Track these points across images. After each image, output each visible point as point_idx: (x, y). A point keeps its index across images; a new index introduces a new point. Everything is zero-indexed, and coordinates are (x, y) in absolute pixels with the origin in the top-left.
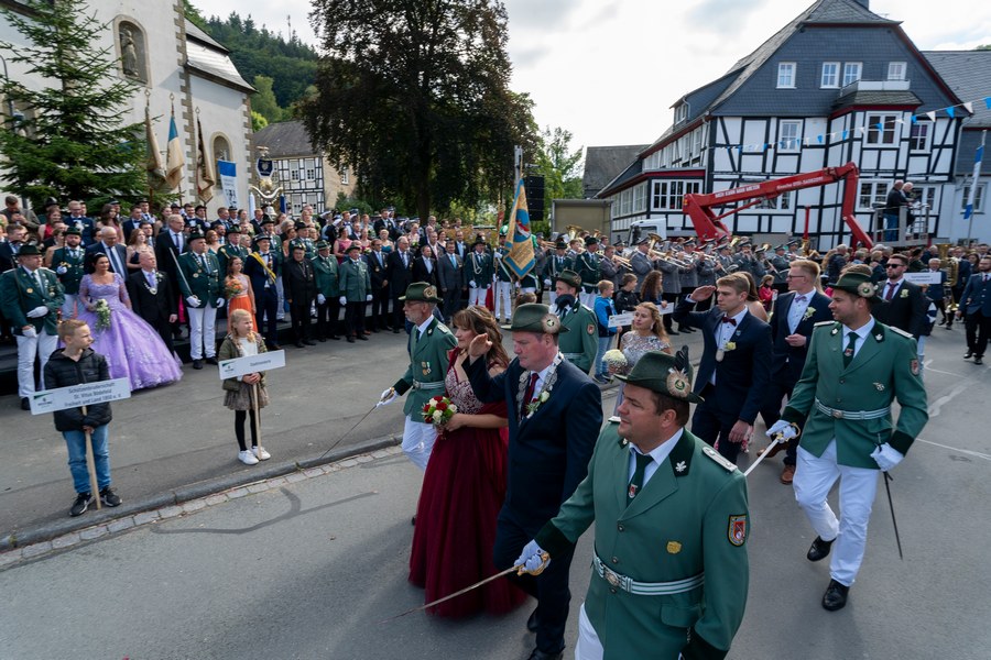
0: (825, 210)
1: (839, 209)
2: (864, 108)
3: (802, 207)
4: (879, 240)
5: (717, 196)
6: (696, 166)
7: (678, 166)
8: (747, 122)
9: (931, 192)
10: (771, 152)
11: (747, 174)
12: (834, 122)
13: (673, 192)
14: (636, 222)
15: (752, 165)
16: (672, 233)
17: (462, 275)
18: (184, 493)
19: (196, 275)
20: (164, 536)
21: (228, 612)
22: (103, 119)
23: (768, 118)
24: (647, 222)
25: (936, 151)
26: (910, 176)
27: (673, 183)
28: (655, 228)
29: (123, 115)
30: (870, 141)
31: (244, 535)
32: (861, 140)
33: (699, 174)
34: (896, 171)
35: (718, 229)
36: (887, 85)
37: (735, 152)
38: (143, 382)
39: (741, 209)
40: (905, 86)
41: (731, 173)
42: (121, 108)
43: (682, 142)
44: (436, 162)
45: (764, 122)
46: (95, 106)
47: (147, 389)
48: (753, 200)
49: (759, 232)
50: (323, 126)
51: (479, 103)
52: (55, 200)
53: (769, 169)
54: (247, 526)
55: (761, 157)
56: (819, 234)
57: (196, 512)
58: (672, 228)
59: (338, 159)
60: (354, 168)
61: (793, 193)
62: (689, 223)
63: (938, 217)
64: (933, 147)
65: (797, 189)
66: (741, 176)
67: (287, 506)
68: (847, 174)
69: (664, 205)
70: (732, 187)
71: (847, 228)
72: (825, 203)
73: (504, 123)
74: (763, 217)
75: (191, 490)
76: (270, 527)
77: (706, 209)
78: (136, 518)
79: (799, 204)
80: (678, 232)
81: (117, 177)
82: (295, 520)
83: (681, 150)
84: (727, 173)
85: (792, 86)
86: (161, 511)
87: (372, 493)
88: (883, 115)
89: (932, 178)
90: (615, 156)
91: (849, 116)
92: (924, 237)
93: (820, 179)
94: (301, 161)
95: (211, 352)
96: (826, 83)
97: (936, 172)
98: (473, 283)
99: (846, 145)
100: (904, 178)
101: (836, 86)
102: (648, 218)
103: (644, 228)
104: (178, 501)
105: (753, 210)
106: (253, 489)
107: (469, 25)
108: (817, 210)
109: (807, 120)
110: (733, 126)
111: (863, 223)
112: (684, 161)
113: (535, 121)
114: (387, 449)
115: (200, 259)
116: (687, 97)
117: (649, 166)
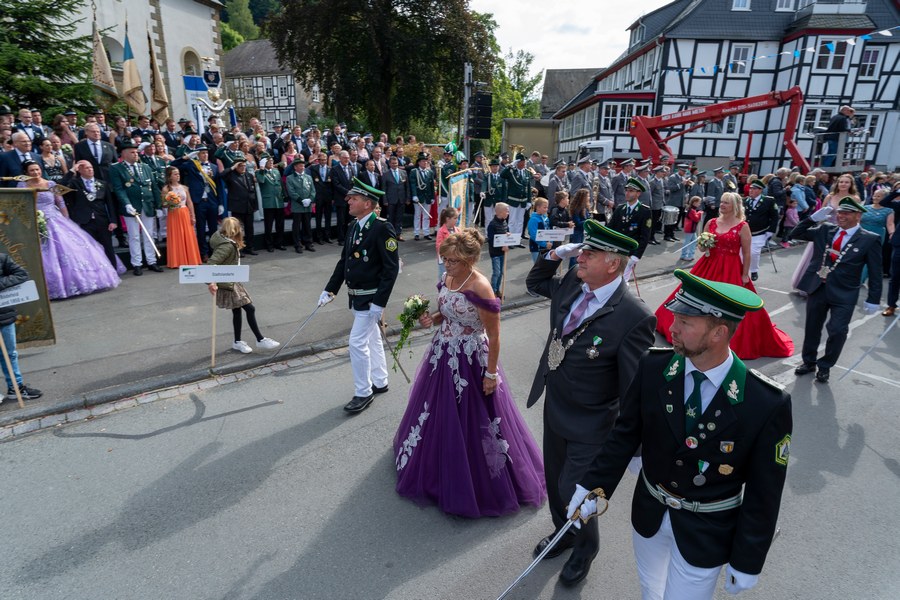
0: (768, 135)
1: (782, 134)
2: (817, 32)
3: (746, 132)
4: (816, 165)
5: (663, 119)
6: (647, 89)
7: (631, 89)
8: (700, 45)
9: (875, 119)
10: (721, 76)
11: (696, 98)
12: (786, 46)
13: (623, 114)
14: (584, 143)
15: (701, 88)
16: (618, 155)
17: (406, 190)
18: (93, 397)
19: (128, 185)
20: (64, 439)
21: (103, 520)
22: (57, 28)
23: (720, 42)
24: (594, 143)
25: (884, 78)
26: (856, 102)
27: (624, 107)
28: (601, 149)
29: (77, 25)
30: (819, 66)
31: (141, 441)
32: (810, 65)
33: (649, 97)
34: (842, 97)
35: (664, 153)
36: (844, 9)
37: (686, 75)
38: (79, 290)
39: (687, 132)
40: (860, 9)
41: (680, 97)
42: (74, 17)
43: (635, 65)
44: (397, 80)
45: (717, 46)
46: (48, 14)
47: (82, 295)
48: (700, 123)
49: (703, 155)
50: (288, 43)
51: (439, 22)
52: (8, 108)
53: (717, 93)
54: (147, 432)
55: (711, 81)
56: (761, 159)
57: (102, 417)
58: (620, 150)
59: (305, 76)
60: (320, 86)
61: (739, 117)
62: (636, 146)
63: (878, 145)
64: (882, 73)
65: (743, 112)
66: (689, 99)
67: (191, 411)
68: (792, 99)
69: (613, 128)
70: (680, 110)
71: (788, 154)
72: (770, 129)
73: (463, 42)
74: (708, 141)
75: (102, 395)
76: (168, 434)
77: (653, 132)
78: (43, 420)
79: (744, 129)
80: (625, 153)
81: (72, 88)
82: (195, 427)
83: (634, 72)
84: (676, 96)
85: (747, 8)
86: (69, 414)
87: (276, 402)
88: (835, 39)
89: (877, 105)
90: (573, 78)
91: (801, 40)
92: (860, 163)
93: (765, 103)
94: (274, 78)
95: (152, 260)
96: (781, 6)
97: (882, 99)
98: (415, 198)
99: (795, 70)
100: (849, 104)
101: (791, 9)
102: (598, 139)
103: (592, 149)
104: (87, 405)
105: (699, 133)
106: (163, 395)
108: (761, 135)
109: (759, 44)
110: (686, 49)
111: (804, 149)
112: (636, 84)
113: (498, 42)
114: (304, 359)
115: (132, 169)
116: (644, 19)
117: (603, 88)
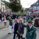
5: (33, 11)
10: (36, 8)
14: (28, 12)
43: (31, 8)
74: (36, 12)
107: (18, 1)
110: (34, 7)
113: (22, 7)
116: (31, 5)
